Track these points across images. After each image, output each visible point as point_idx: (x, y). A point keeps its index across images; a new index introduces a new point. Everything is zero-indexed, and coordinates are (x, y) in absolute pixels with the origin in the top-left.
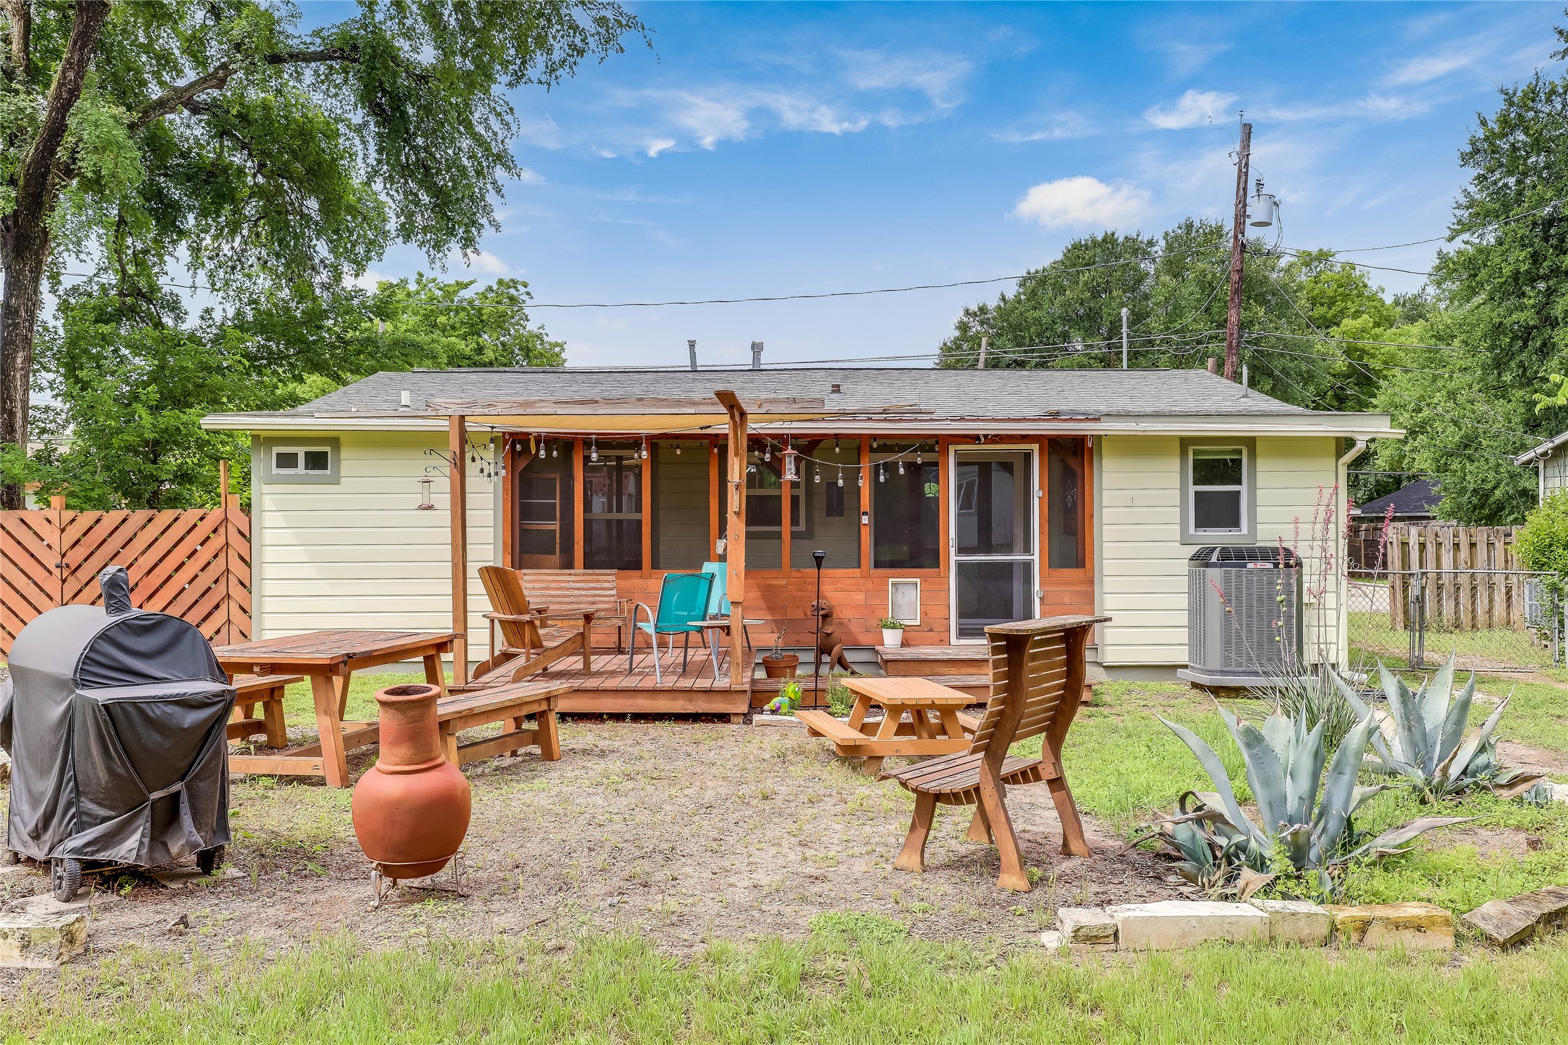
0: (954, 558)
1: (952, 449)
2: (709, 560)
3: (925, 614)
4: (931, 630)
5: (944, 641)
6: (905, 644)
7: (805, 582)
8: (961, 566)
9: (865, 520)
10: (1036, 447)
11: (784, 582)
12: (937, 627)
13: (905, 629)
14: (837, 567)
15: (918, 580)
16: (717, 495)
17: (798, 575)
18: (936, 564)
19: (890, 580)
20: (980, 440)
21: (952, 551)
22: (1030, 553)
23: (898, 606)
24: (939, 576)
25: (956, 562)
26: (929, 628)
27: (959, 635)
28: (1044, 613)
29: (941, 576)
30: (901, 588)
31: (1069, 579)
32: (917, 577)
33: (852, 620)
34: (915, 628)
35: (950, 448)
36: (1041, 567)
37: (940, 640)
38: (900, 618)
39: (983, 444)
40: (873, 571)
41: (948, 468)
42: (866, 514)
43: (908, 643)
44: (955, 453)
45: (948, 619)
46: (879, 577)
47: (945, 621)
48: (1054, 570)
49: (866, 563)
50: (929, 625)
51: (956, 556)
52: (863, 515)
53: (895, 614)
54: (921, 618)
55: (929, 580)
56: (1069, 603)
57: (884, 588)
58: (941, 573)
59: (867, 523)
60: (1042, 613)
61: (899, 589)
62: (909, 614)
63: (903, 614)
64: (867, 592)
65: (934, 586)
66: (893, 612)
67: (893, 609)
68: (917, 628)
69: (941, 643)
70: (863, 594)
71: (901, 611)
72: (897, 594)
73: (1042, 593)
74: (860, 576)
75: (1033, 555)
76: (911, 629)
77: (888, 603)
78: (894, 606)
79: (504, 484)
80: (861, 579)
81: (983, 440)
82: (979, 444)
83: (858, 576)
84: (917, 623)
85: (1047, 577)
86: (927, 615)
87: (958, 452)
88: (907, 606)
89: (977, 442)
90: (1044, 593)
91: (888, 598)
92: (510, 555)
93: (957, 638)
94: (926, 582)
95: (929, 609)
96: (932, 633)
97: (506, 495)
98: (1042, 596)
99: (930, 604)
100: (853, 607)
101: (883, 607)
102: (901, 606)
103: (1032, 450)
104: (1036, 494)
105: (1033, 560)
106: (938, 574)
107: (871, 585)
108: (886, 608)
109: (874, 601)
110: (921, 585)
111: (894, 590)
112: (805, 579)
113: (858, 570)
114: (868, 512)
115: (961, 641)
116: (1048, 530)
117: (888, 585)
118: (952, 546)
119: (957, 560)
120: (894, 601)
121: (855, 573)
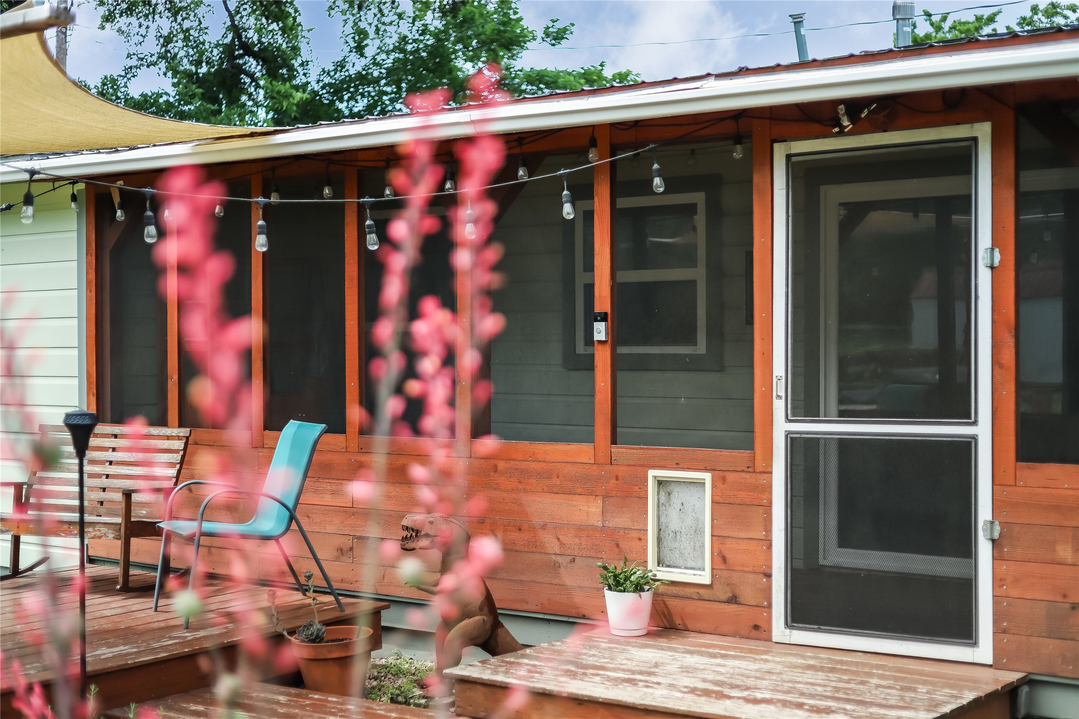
0: (782, 427)
1: (780, 152)
3: (721, 559)
4: (733, 600)
5: (759, 631)
7: (495, 469)
8: (794, 442)
9: (600, 331)
10: (983, 131)
12: (747, 595)
14: (551, 440)
15: (707, 477)
19: (652, 473)
20: (840, 123)
21: (779, 407)
22: (970, 418)
23: (672, 534)
24: (751, 468)
25: (788, 433)
26: (729, 594)
27: (793, 621)
28: (1001, 580)
29: (756, 467)
30: (673, 493)
31: (1071, 492)
32: (706, 470)
33: (569, 558)
34: (696, 590)
35: (776, 146)
36: (995, 457)
37: (752, 624)
38: (674, 562)
39: (851, 133)
40: (615, 449)
41: (770, 199)
42: (604, 318)
43: (678, 621)
44: (789, 157)
45: (769, 576)
46: (630, 465)
47: (765, 580)
48: (1029, 468)
49: (602, 431)
50: (729, 585)
51: (788, 420)
52: (596, 320)
53: (665, 552)
54: (713, 569)
55: (731, 477)
56: (1070, 561)
57: (640, 488)
58: (756, 462)
59: (604, 339)
60: (998, 581)
61: (669, 494)
62: (687, 555)
63: (682, 555)
64: (605, 497)
65: (741, 490)
66: (661, 550)
67: (659, 540)
68: (702, 591)
69: (754, 633)
70: (600, 502)
71: (677, 545)
72: (665, 506)
73: (997, 528)
74: (593, 462)
75: (975, 423)
76: (689, 591)
77: (646, 524)
78: (662, 533)
79: (87, 273)
80: (595, 467)
81: (846, 122)
82: (841, 133)
83: (589, 462)
84: (705, 578)
85: (1013, 483)
86: (724, 560)
87: (794, 159)
88: (689, 536)
89: (837, 130)
90: (1002, 529)
91: (646, 514)
92: (95, 397)
93: (787, 626)
94: (724, 479)
95: (730, 544)
96: (735, 606)
97: (90, 291)
98: (996, 535)
99: (731, 534)
100: (581, 529)
101: (635, 534)
102: (678, 534)
103: (975, 140)
104: (983, 258)
105: (975, 438)
106: (750, 464)
107: (614, 481)
108: (642, 537)
109: (620, 520)
110: (714, 486)
111: (662, 494)
112: (496, 462)
113: (587, 447)
114: (606, 314)
115: (795, 632)
116: (1013, 356)
117: (647, 481)
118: (779, 397)
119: (789, 431)
120: (663, 519)
121: (581, 452)
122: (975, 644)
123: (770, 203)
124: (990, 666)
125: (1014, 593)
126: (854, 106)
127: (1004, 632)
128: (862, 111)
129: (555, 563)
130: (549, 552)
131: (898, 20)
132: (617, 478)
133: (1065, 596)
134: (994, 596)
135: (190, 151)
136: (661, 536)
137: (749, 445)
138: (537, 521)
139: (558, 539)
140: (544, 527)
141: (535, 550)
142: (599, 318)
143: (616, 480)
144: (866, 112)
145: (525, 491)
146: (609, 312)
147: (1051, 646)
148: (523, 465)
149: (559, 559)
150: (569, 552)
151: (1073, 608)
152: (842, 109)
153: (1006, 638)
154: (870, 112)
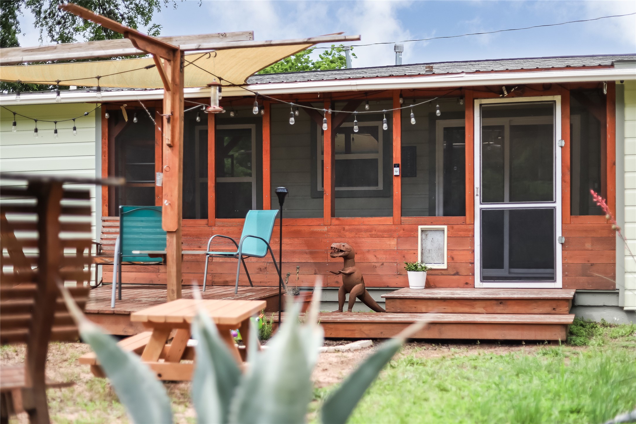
0: (478, 206)
1: (477, 103)
2: (251, 209)
3: (451, 258)
4: (457, 274)
5: (469, 284)
6: (428, 285)
7: (344, 229)
8: (484, 213)
9: (396, 171)
10: (558, 99)
11: (325, 229)
12: (463, 271)
13: (431, 273)
14: (372, 216)
15: (445, 227)
16: (269, 152)
17: (337, 222)
18: (462, 213)
19: (420, 227)
20: (502, 93)
21: (477, 199)
22: (553, 200)
23: (428, 251)
24: (465, 223)
25: (481, 209)
26: (455, 272)
27: (483, 279)
28: (565, 258)
29: (466, 222)
30: (428, 235)
31: (591, 225)
32: (444, 224)
33: (381, 264)
34: (440, 271)
35: (475, 101)
36: (563, 214)
37: (465, 282)
38: (429, 262)
39: (507, 97)
40: (403, 218)
41: (473, 120)
42: (397, 166)
43: (432, 284)
44: (481, 105)
45: (473, 263)
46: (409, 224)
47: (470, 265)
48: (576, 217)
49: (397, 211)
50: (455, 268)
51: (481, 204)
52: (395, 167)
53: (424, 258)
54: (448, 263)
55: (456, 227)
56: (590, 249)
57: (414, 233)
58: (466, 220)
59: (398, 174)
60: (564, 258)
61: (427, 235)
62: (434, 258)
63: (432, 259)
64: (399, 237)
65: (460, 232)
66: (423, 257)
67: (422, 253)
68: (443, 272)
69: (466, 286)
70: (395, 240)
71: (430, 255)
72: (425, 240)
73: (564, 239)
74: (392, 224)
75: (555, 202)
76: (437, 272)
77: (417, 247)
78: (423, 251)
79: (102, 148)
80: (393, 226)
81: (506, 93)
82: (503, 97)
83: (391, 224)
84: (445, 266)
85: (569, 223)
86: (453, 259)
87: (483, 106)
88: (435, 251)
89: (501, 95)
90: (565, 240)
91: (417, 243)
92: (107, 207)
93: (481, 281)
94: (453, 228)
95: (455, 253)
96: (458, 276)
97: (105, 156)
98: (563, 242)
99: (456, 249)
100: (386, 252)
101: (412, 252)
102: (431, 251)
103: (555, 101)
104: (558, 143)
105: (555, 207)
106: (464, 221)
107: (402, 231)
108: (415, 252)
109: (405, 247)
110: (448, 230)
111: (424, 235)
112: (344, 226)
113: (390, 218)
114: (399, 164)
115: (484, 284)
116: (569, 178)
117: (418, 230)
118: (477, 195)
119: (481, 208)
120: (423, 245)
121: (388, 221)
122: (555, 281)
123: (473, 122)
124: (561, 289)
125: (570, 262)
126: (509, 87)
127: (566, 276)
128: (512, 89)
129: (374, 266)
130: (371, 261)
131: (396, 52)
132: (404, 230)
133: (588, 261)
134: (562, 263)
135: (199, 91)
136: (423, 252)
137: (463, 214)
138: (365, 248)
139: (375, 256)
140: (368, 251)
141: (363, 261)
142: (396, 166)
143: (403, 230)
144: (513, 89)
145: (359, 237)
146: (400, 164)
147: (583, 279)
148: (358, 227)
149: (376, 264)
150: (380, 261)
151: (592, 265)
152: (504, 88)
153: (566, 278)
154: (515, 90)
